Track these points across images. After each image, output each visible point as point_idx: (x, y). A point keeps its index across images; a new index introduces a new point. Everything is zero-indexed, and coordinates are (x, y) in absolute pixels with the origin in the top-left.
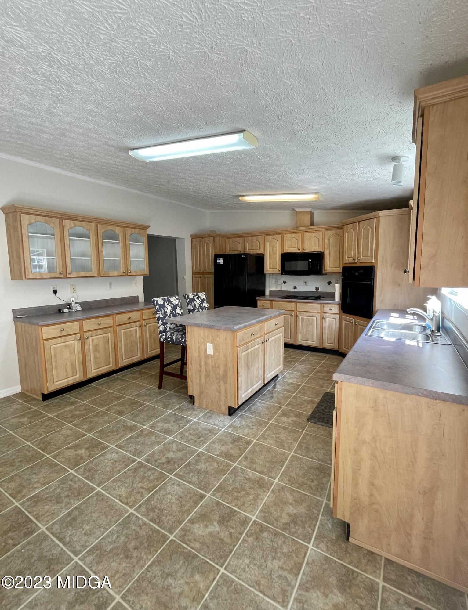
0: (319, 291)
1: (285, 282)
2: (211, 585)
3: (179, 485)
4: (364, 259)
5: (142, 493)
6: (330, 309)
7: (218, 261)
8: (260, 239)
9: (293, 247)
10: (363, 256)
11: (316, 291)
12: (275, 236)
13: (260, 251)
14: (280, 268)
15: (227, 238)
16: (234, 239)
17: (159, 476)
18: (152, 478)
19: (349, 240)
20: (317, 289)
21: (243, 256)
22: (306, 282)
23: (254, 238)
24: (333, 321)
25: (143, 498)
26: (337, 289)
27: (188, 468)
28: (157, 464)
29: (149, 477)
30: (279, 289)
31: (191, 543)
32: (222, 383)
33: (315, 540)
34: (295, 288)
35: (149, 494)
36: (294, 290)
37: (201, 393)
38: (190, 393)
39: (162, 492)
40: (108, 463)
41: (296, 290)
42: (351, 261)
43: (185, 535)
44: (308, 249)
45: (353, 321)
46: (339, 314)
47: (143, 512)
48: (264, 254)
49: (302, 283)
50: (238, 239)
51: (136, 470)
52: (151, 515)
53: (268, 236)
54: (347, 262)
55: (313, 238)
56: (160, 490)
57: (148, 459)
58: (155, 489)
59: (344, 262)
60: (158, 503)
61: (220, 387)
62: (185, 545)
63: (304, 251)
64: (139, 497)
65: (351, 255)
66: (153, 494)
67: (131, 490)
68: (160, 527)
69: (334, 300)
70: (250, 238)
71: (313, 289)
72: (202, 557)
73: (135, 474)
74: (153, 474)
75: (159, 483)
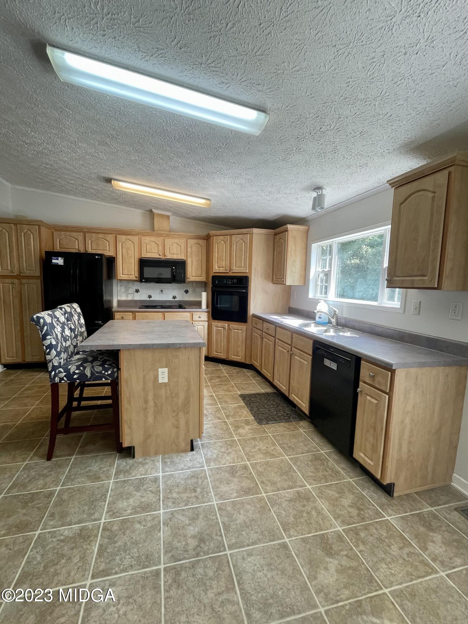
0: (176, 299)
1: (137, 291)
2: (399, 611)
3: (250, 554)
4: (238, 269)
5: (228, 600)
6: (200, 317)
7: (54, 261)
8: (110, 238)
9: (153, 253)
10: (236, 267)
11: (173, 300)
12: (129, 237)
13: (109, 252)
14: (137, 275)
15: (56, 230)
16: (68, 233)
17: (217, 564)
18: (211, 573)
19: (220, 251)
20: (174, 297)
21: (97, 257)
22: (162, 291)
23: (100, 236)
24: (202, 328)
25: (238, 604)
26: (204, 297)
27: (231, 530)
28: (192, 552)
29: (206, 576)
30: (130, 298)
31: (341, 596)
32: (181, 415)
33: (383, 512)
34: (150, 297)
35: (236, 593)
36: (148, 299)
37: (147, 437)
38: (126, 444)
39: (246, 577)
40: (118, 610)
41: (151, 299)
42: (222, 270)
43: (326, 595)
44: (170, 256)
45: (226, 326)
46: (208, 321)
47: (261, 617)
48: (114, 256)
49: (159, 291)
50: (74, 234)
51: (177, 582)
52: (274, 611)
53: (120, 236)
54: (218, 271)
55: (175, 245)
56: (241, 578)
57: (172, 556)
58: (233, 581)
59: (214, 271)
60: (259, 592)
61: (178, 420)
62: (340, 604)
63: (166, 258)
64: (231, 608)
65: (223, 265)
66: (240, 589)
67: (209, 610)
68: (300, 613)
69: (201, 308)
70: (94, 235)
71: (170, 298)
72: (363, 597)
73: (185, 588)
74: (205, 567)
75: (227, 570)
